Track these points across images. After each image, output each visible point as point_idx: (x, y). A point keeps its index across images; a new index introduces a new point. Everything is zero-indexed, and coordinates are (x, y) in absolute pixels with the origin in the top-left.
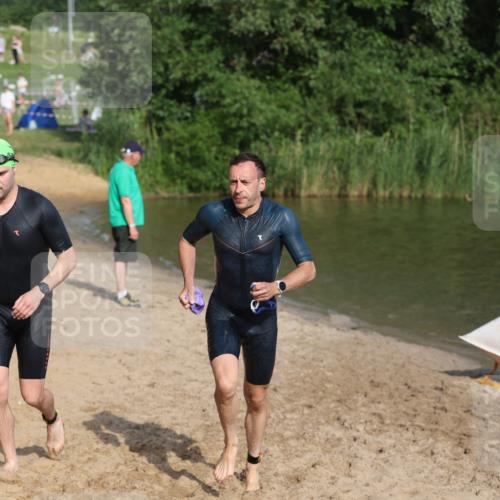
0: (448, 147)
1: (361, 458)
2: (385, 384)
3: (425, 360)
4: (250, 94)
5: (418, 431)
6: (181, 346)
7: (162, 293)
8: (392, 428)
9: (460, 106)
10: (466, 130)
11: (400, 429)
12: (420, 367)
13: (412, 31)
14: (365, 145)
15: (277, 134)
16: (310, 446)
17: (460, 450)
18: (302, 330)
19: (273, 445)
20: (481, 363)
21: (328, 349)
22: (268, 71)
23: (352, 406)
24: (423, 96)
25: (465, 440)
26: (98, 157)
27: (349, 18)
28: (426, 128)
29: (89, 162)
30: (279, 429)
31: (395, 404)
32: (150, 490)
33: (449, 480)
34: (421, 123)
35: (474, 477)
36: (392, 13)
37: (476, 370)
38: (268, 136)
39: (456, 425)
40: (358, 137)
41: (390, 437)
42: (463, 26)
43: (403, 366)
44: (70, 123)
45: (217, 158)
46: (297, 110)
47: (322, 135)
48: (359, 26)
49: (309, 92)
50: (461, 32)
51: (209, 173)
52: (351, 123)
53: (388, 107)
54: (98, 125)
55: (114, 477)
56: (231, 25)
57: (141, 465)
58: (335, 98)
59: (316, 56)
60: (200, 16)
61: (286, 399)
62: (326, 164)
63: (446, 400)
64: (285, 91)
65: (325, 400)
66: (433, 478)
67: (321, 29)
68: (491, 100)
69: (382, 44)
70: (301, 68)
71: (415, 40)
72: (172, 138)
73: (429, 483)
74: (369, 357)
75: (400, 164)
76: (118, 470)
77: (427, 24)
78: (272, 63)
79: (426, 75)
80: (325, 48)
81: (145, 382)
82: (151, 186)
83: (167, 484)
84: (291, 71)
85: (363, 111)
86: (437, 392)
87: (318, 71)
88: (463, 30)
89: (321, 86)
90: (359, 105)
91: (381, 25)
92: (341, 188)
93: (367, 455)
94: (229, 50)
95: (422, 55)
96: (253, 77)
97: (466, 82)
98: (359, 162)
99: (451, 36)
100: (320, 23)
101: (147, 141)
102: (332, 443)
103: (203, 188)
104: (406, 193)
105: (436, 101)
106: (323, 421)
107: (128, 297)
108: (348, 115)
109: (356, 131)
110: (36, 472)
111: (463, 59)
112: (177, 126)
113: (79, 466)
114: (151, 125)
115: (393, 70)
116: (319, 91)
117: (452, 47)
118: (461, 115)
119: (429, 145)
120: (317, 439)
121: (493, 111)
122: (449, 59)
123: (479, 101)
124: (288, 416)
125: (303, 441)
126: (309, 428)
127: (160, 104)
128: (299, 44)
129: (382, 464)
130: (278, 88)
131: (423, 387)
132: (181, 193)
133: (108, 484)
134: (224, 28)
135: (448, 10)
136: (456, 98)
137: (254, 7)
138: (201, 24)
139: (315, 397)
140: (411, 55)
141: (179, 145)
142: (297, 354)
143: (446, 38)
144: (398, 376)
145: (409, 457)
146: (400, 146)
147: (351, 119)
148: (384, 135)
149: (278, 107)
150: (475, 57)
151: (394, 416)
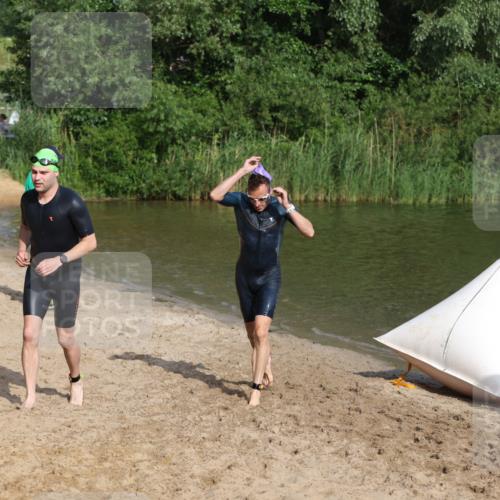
0: (363, 151)
1: (276, 460)
2: (301, 386)
3: (340, 362)
4: (167, 99)
5: (333, 432)
6: (98, 349)
8: (307, 430)
9: (374, 111)
10: (380, 134)
11: (315, 430)
12: (334, 368)
13: (328, 37)
14: (281, 149)
15: (193, 138)
16: (225, 448)
17: (375, 451)
18: (218, 333)
19: (189, 447)
20: (396, 366)
21: (244, 351)
22: (185, 76)
23: (268, 409)
24: (338, 100)
25: (380, 441)
26: (16, 161)
27: (265, 23)
28: (341, 132)
29: (7, 167)
31: (309, 405)
33: (363, 480)
34: (337, 127)
35: (388, 478)
36: (308, 19)
37: (390, 372)
38: (185, 141)
39: (370, 426)
40: (274, 141)
41: (305, 438)
42: (377, 31)
43: (318, 368)
45: (134, 163)
46: (214, 115)
47: (238, 139)
48: (275, 31)
49: (226, 96)
50: (375, 38)
51: (127, 178)
52: (267, 126)
53: (304, 112)
54: (15, 130)
55: (31, 480)
57: (58, 468)
58: (252, 102)
59: (232, 61)
61: (202, 401)
63: (361, 401)
64: (201, 95)
65: (240, 402)
66: (347, 478)
67: (237, 35)
68: (404, 105)
69: (297, 49)
70: (218, 73)
71: (330, 45)
72: (89, 142)
73: (344, 483)
74: (285, 359)
75: (315, 168)
76: (35, 473)
77: (342, 29)
78: (189, 69)
79: (341, 80)
80: (241, 53)
83: (84, 487)
84: (207, 76)
85: (279, 115)
86: (352, 393)
87: (235, 76)
88: (377, 35)
89: (237, 91)
90: (274, 109)
91: (296, 31)
93: (282, 456)
95: (337, 60)
96: (169, 82)
97: (380, 87)
100: (236, 29)
101: (64, 144)
102: (247, 445)
103: (120, 192)
104: (321, 197)
105: (351, 106)
106: (239, 423)
108: (264, 119)
109: (272, 135)
111: (377, 63)
112: (94, 130)
114: (68, 128)
115: (308, 74)
116: (235, 96)
117: (366, 54)
118: (375, 119)
119: (343, 149)
120: (233, 441)
121: (406, 116)
122: (363, 64)
123: (393, 106)
124: (204, 418)
125: (218, 443)
126: (224, 430)
128: (215, 49)
129: (298, 465)
130: (195, 93)
131: (337, 388)
132: (99, 197)
133: (25, 487)
135: (362, 15)
136: (370, 102)
137: (171, 12)
139: (231, 400)
140: (326, 60)
141: (96, 149)
142: (213, 356)
143: (360, 44)
144: (313, 378)
145: (324, 458)
146: (316, 150)
147: (267, 122)
148: (300, 139)
149: (194, 112)
150: (389, 62)
151: (309, 417)
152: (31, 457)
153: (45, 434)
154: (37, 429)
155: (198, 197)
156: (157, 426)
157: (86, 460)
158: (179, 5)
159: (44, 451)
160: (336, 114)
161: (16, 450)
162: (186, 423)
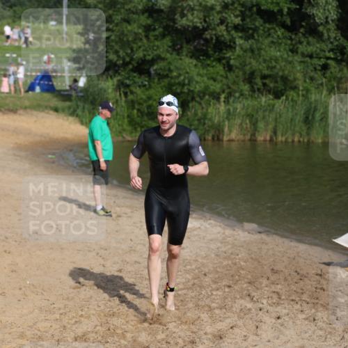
1: (265, 323)
2: (282, 271)
3: (309, 255)
4: (190, 69)
5: (305, 304)
6: (141, 244)
7: (127, 207)
8: (286, 302)
9: (334, 79)
11: (292, 303)
12: (305, 259)
13: (302, 26)
14: (269, 105)
15: (207, 97)
16: (229, 314)
18: (224, 233)
19: (203, 313)
21: (242, 246)
22: (202, 53)
23: (259, 287)
24: (309, 71)
26: (83, 112)
27: (258, 17)
28: (311, 94)
29: (77, 116)
30: (208, 301)
31: (288, 285)
32: (119, 344)
33: (326, 338)
34: (308, 91)
35: (343, 337)
36: (288, 13)
38: (201, 99)
40: (264, 99)
41: (285, 308)
42: (337, 23)
43: (294, 259)
44: (64, 88)
46: (222, 81)
47: (239, 98)
48: (265, 22)
49: (230, 68)
50: (335, 27)
52: (259, 89)
53: (285, 79)
54: (85, 90)
55: (94, 335)
56: (177, 21)
57: (112, 326)
58: (248, 72)
59: (234, 43)
60: (155, 15)
61: (213, 281)
62: (241, 118)
63: (324, 282)
64: (213, 67)
65: (239, 282)
66: (315, 337)
67: (238, 25)
69: (280, 35)
70: (225, 51)
71: (304, 32)
72: (135, 99)
73: (312, 340)
74: (271, 252)
76: (96, 330)
77: (312, 21)
78: (204, 48)
79: (311, 56)
80: (241, 37)
81: (115, 269)
82: (120, 132)
83: (130, 340)
84: (217, 54)
85: (267, 81)
86: (318, 277)
87: (236, 54)
88: (337, 25)
89: (238, 64)
90: (264, 77)
91: (280, 22)
92: (251, 135)
93: (269, 320)
94: (175, 38)
95: (308, 43)
96: (191, 57)
97: (338, 62)
98: (264, 117)
99: (329, 30)
100: (238, 21)
101: (117, 101)
104: (296, 139)
105: (318, 75)
106: (238, 297)
107: (103, 209)
108: (257, 84)
109: (262, 95)
110: (39, 330)
111: (337, 45)
112: (138, 91)
113: (69, 326)
114: (120, 89)
115: (287, 54)
116: (237, 68)
117: (329, 38)
118: (335, 85)
119: (313, 106)
120: (234, 309)
122: (327, 46)
124: (214, 293)
125: (224, 310)
126: (229, 302)
127: (127, 76)
128: (223, 36)
129: (280, 327)
130: (208, 65)
131: (308, 273)
133: (89, 339)
134: (171, 24)
135: (326, 11)
136: (331, 73)
137: (193, 9)
138: (155, 21)
139: (232, 280)
140: (301, 43)
141: (140, 104)
142: (220, 250)
143: (325, 31)
144: (291, 266)
145: (298, 322)
146: (293, 106)
147: (259, 87)
148: (282, 98)
149: (208, 78)
150: (345, 45)
151: (288, 293)
152: (94, 318)
153: (103, 302)
154: (98, 299)
155: (210, 138)
156: (181, 298)
157: (132, 321)
158: (198, 4)
159: (102, 314)
160: (307, 80)
161: (83, 313)
162: (202, 296)
